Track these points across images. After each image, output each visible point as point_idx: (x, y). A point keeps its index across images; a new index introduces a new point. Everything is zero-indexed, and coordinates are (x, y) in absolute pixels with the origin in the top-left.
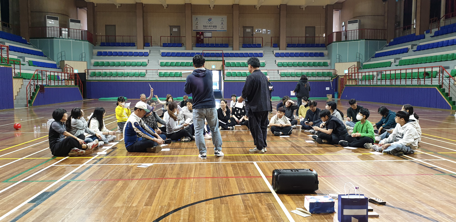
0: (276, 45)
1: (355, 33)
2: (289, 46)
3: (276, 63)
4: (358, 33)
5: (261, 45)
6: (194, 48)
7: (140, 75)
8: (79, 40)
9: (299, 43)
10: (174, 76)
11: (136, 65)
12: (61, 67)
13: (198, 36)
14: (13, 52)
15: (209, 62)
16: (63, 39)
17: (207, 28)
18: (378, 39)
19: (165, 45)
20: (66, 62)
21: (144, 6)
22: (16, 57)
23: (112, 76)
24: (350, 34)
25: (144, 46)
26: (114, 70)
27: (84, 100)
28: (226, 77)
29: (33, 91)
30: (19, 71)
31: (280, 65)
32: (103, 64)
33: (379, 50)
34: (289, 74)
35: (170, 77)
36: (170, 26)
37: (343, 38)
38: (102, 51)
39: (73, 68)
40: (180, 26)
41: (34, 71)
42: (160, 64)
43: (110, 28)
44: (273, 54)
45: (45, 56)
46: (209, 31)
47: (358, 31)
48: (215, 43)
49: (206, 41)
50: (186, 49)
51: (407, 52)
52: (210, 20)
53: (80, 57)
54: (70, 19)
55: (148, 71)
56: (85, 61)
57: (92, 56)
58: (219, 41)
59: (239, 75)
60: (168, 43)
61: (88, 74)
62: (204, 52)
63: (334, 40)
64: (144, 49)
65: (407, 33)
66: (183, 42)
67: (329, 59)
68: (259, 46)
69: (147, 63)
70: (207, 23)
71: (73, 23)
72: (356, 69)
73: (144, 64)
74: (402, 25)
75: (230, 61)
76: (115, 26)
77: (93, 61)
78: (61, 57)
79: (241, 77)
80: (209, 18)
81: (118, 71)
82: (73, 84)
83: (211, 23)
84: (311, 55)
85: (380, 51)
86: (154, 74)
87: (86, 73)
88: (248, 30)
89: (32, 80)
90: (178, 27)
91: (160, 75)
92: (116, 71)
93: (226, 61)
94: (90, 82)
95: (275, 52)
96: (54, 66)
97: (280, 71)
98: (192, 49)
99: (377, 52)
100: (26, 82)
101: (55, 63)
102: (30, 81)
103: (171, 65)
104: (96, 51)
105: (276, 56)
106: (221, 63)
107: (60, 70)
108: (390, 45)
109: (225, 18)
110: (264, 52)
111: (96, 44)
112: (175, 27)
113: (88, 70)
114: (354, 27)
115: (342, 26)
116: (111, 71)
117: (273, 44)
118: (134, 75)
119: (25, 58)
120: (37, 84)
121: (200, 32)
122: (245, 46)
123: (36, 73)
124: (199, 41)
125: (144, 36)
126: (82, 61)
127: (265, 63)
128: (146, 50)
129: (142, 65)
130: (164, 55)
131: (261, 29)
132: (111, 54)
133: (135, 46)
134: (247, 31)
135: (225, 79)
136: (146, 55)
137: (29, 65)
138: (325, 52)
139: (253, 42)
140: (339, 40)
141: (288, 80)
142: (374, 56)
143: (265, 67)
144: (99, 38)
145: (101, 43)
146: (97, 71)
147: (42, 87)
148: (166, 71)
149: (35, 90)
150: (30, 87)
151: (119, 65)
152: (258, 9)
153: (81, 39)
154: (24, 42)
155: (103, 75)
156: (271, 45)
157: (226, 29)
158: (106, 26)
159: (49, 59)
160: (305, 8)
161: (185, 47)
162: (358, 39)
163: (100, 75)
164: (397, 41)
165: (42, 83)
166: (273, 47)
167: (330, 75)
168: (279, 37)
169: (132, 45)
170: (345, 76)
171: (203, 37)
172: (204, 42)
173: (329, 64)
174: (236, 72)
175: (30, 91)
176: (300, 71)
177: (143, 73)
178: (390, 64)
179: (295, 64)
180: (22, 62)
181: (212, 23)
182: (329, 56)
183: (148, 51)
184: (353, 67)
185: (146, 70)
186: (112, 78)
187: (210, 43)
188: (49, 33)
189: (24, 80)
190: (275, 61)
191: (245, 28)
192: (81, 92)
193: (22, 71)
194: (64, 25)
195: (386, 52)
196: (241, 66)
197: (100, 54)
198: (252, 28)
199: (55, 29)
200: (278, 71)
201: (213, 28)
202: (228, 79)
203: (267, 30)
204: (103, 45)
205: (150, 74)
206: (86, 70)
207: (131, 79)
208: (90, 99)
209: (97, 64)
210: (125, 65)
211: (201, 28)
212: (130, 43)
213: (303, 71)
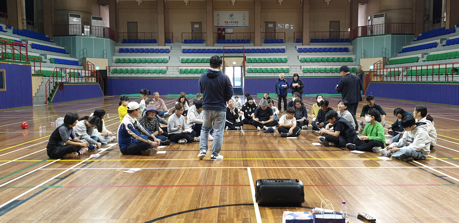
0: (299, 40)
1: (381, 28)
2: (313, 41)
3: (298, 59)
4: (384, 27)
5: (284, 41)
6: (215, 44)
7: (161, 72)
8: (101, 37)
9: (323, 38)
10: (194, 72)
11: (157, 62)
12: (83, 64)
13: (220, 32)
14: (35, 49)
15: (230, 58)
16: (86, 36)
17: (228, 23)
18: (406, 33)
19: (186, 42)
20: (88, 59)
21: (165, 2)
22: (38, 55)
23: (133, 73)
24: (376, 28)
25: (165, 43)
26: (135, 67)
27: (105, 97)
28: (247, 73)
29: (52, 88)
30: (39, 68)
31: (302, 60)
32: (124, 61)
33: (406, 44)
34: (312, 70)
35: (190, 74)
36: (192, 23)
37: (369, 33)
38: (124, 47)
39: (94, 65)
40: (201, 23)
41: (54, 69)
42: (181, 61)
43: (132, 25)
44: (296, 49)
45: (67, 54)
46: (230, 27)
47: (384, 25)
48: (236, 39)
49: (227, 37)
50: (207, 46)
51: (436, 47)
52: (231, 16)
53: (102, 54)
54: (92, 16)
55: (169, 68)
56: (106, 58)
57: (113, 52)
58: (240, 37)
59: (260, 71)
60: (190, 39)
61: (109, 71)
62: (225, 48)
63: (360, 35)
64: (165, 46)
65: (437, 27)
66: (204, 38)
67: (354, 54)
68: (281, 41)
69: (168, 60)
70: (229, 18)
71: (95, 21)
72: (382, 65)
73: (165, 61)
74: (431, 18)
75: (252, 57)
76: (137, 23)
77: (115, 58)
78: (83, 54)
79: (262, 73)
80: (230, 14)
81: (139, 68)
82: (93, 81)
83: (232, 19)
84: (335, 50)
85: (408, 45)
86: (174, 70)
87: (108, 70)
88: (271, 25)
89: (51, 78)
90: (200, 23)
91: (181, 72)
92: (137, 68)
93: (247, 57)
94: (112, 79)
95: (298, 47)
96: (75, 63)
97: (302, 67)
98: (213, 46)
99: (404, 47)
100: (46, 79)
101: (77, 60)
102: (49, 79)
103: (192, 61)
104: (117, 48)
105: (299, 52)
106: (242, 59)
107: (82, 67)
108: (418, 40)
109: (247, 13)
110: (286, 47)
111: (118, 41)
112: (196, 23)
113: (109, 67)
114: (380, 21)
115: (367, 21)
116: (132, 68)
117: (296, 39)
118: (155, 72)
119: (47, 55)
120: (56, 81)
121: (221, 28)
122: (267, 42)
123: (55, 70)
124: (221, 38)
125: (165, 33)
126: (103, 58)
127: (288, 59)
128: (168, 47)
129: (163, 61)
130: (185, 51)
131: (283, 24)
132: (133, 51)
133: (156, 43)
134: (269, 26)
135: (246, 76)
136: (167, 51)
137: (51, 63)
138: (350, 47)
139: (275, 38)
140: (364, 34)
141: (311, 76)
142: (401, 51)
143: (287, 63)
144: (121, 35)
145: (123, 40)
146: (118, 68)
147: (61, 84)
148: (186, 68)
149: (55, 88)
150: (49, 84)
151: (141, 61)
152: (280, 4)
153: (102, 36)
154: (48, 40)
155: (124, 72)
156: (294, 41)
157: (247, 24)
158: (128, 23)
159: (71, 57)
160: (329, 2)
161: (207, 43)
162: (384, 33)
163: (122, 72)
164: (426, 36)
165: (62, 80)
166: (296, 42)
167: (355, 71)
168: (302, 32)
169: (154, 41)
170: (370, 72)
171: (225, 33)
172: (226, 38)
173: (354, 60)
174: (257, 69)
175: (49, 88)
176: (324, 67)
177: (164, 70)
178: (417, 59)
179: (318, 60)
180: (44, 60)
181: (234, 18)
182: (354, 52)
183: (169, 48)
184: (379, 62)
185: (167, 67)
186: (133, 75)
187: (231, 39)
188: (72, 31)
189: (44, 77)
190: (298, 57)
191: (267, 23)
192: (102, 89)
193: (42, 69)
194: (86, 22)
195: (413, 47)
196: (262, 62)
197: (121, 51)
198: (274, 23)
199: (78, 26)
200: (301, 66)
201: (234, 23)
202: (249, 76)
203: (289, 26)
204: (125, 41)
205: (171, 70)
206: (108, 67)
207: (152, 76)
208: (111, 95)
209: (118, 61)
210: (146, 61)
211: (222, 24)
212: (152, 40)
213: (326, 67)
